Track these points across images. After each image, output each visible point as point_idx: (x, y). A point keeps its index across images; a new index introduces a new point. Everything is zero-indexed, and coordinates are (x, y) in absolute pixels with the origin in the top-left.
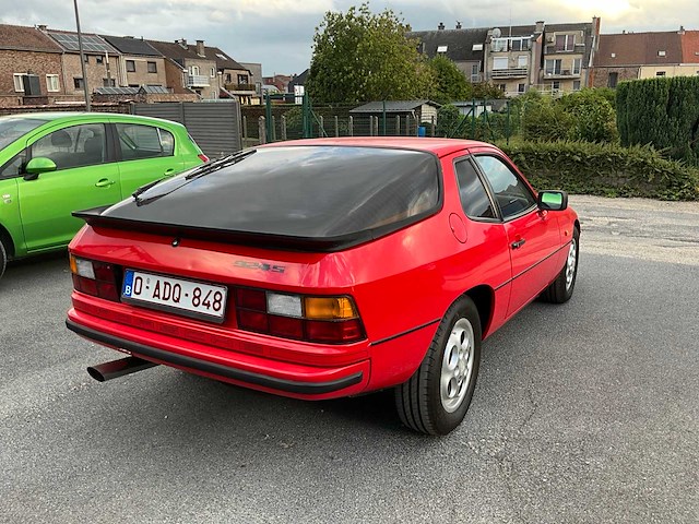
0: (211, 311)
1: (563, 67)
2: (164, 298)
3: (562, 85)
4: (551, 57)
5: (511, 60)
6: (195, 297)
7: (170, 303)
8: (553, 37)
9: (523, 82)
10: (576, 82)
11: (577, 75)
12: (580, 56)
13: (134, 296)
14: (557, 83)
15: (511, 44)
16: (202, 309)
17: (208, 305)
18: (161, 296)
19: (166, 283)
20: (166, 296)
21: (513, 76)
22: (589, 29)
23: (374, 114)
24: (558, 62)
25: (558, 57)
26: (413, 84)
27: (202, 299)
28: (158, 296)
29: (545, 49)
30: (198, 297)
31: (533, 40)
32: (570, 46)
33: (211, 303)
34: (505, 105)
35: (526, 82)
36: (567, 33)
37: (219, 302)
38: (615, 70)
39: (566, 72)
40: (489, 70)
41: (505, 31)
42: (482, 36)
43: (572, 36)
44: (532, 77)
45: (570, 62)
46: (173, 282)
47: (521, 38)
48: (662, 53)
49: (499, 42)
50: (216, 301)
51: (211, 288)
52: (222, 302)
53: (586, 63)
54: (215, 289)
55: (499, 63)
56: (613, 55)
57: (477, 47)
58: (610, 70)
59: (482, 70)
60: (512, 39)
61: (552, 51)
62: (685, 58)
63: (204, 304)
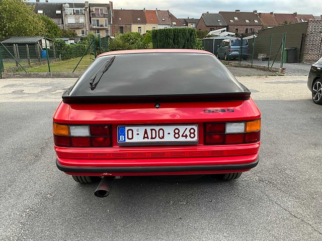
0: (188, 139)
1: (100, 23)
2: (152, 138)
3: (101, 32)
4: (94, 18)
5: (76, 19)
6: (175, 133)
7: (157, 140)
8: (93, 9)
9: (83, 29)
10: (107, 30)
11: (107, 27)
12: (107, 19)
13: (127, 141)
14: (98, 30)
15: (75, 11)
16: (182, 139)
17: (186, 136)
18: (150, 137)
19: (152, 130)
20: (154, 136)
21: (79, 26)
22: (109, 6)
23: (15, 44)
24: (98, 21)
25: (98, 19)
26: (34, 28)
27: (181, 134)
28: (148, 137)
29: (91, 15)
30: (178, 133)
31: (85, 10)
32: (102, 14)
33: (188, 135)
34: (80, 40)
35: (84, 30)
36: (100, 8)
37: (194, 133)
38: (122, 25)
39: (101, 26)
40: (66, 23)
41: (71, 5)
42: (60, 7)
43: (101, 10)
44: (87, 27)
45: (103, 21)
46: (157, 128)
47: (79, 9)
48: (139, 19)
49: (69, 11)
50: (191, 133)
51: (186, 127)
52: (196, 133)
53: (109, 22)
54: (189, 127)
55: (71, 20)
56: (120, 19)
57: (58, 12)
58: (120, 25)
59: (63, 23)
60: (75, 9)
61: (94, 15)
62: (148, 21)
63: (183, 136)
